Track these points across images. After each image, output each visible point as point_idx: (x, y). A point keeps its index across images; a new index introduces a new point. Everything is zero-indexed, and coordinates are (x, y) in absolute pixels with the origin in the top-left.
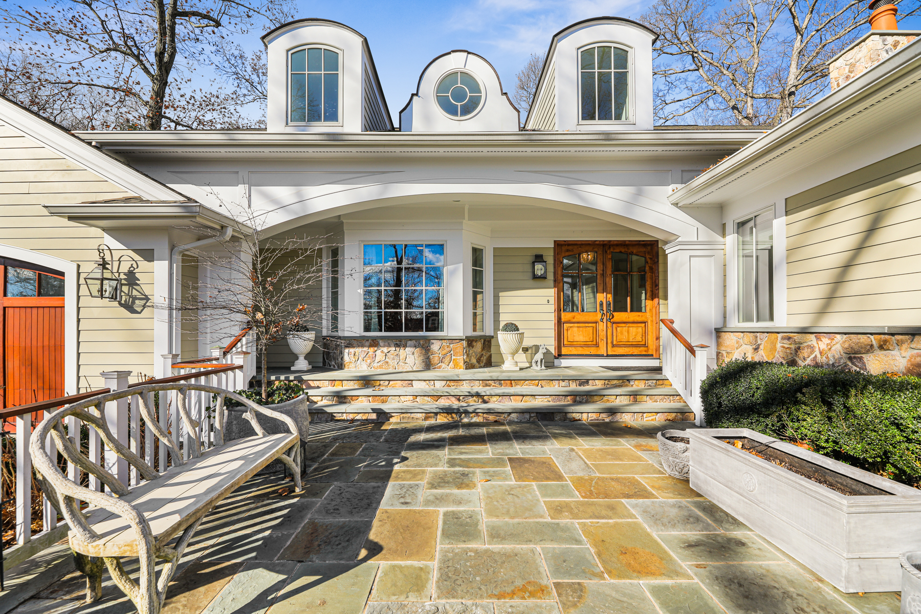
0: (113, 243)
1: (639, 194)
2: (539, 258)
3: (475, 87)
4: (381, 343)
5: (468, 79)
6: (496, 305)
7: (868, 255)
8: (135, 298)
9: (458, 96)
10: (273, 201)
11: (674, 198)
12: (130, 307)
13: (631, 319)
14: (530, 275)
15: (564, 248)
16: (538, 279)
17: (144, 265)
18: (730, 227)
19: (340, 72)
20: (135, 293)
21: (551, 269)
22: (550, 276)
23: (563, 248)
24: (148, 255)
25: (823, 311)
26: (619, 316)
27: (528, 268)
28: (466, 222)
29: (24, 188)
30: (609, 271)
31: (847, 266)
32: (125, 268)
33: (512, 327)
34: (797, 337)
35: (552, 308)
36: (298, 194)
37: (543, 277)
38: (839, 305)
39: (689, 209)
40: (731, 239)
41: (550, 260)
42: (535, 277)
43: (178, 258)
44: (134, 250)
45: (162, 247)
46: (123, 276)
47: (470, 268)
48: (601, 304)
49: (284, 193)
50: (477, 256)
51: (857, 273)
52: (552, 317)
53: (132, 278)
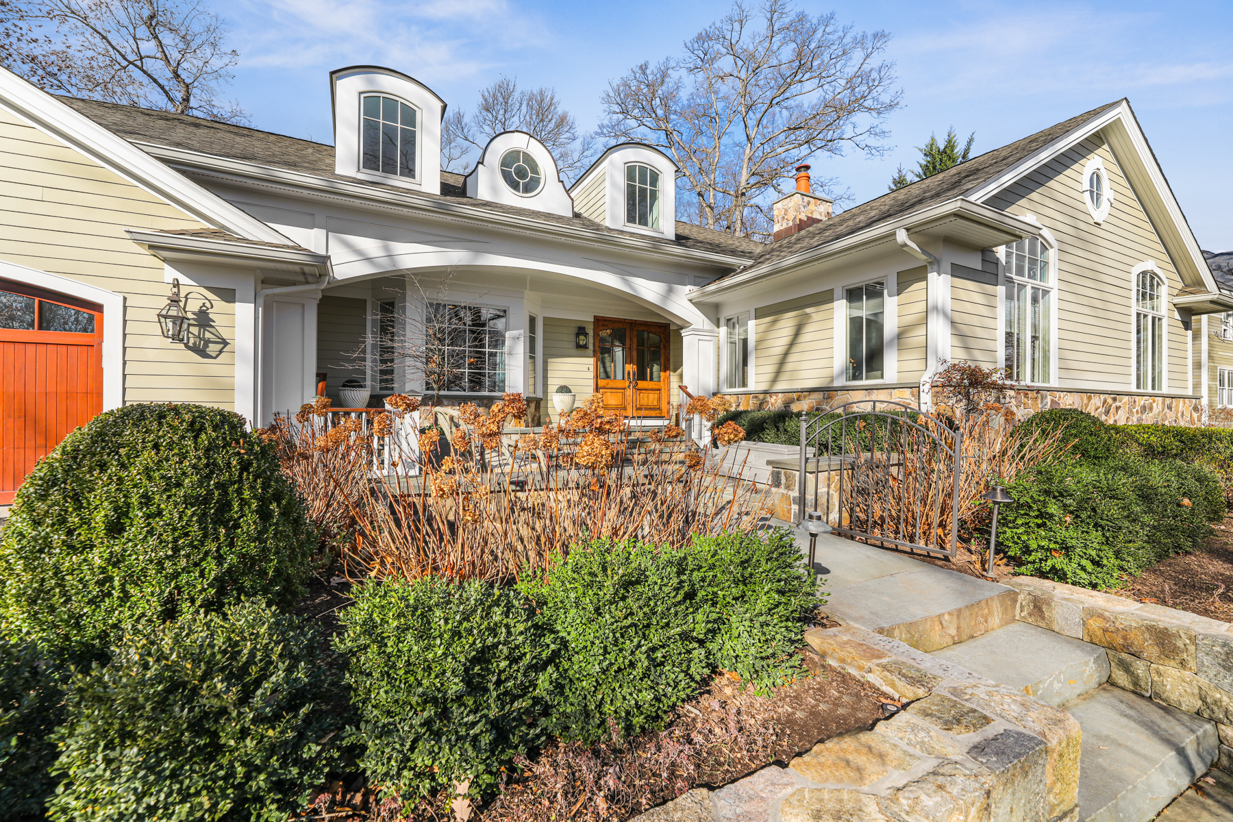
0: (183, 279)
1: (670, 291)
2: (581, 331)
3: (535, 168)
5: (528, 159)
6: (545, 370)
7: (796, 349)
8: (207, 342)
9: (521, 173)
10: (358, 252)
11: (690, 296)
12: (203, 353)
13: (650, 387)
14: (574, 344)
15: (601, 323)
16: (581, 347)
17: (219, 305)
18: (722, 321)
19: (418, 130)
20: (208, 335)
21: (591, 340)
22: (591, 347)
23: (600, 322)
24: (228, 296)
25: (774, 381)
26: (642, 384)
27: (573, 338)
28: (527, 293)
29: (36, 193)
30: (635, 346)
31: (786, 354)
32: (194, 306)
33: (564, 389)
34: (761, 396)
35: (591, 375)
36: (386, 248)
37: (585, 347)
38: (783, 376)
39: (698, 305)
40: (723, 330)
41: (591, 333)
42: (578, 346)
43: (261, 301)
44: (207, 288)
45: (246, 286)
46: (190, 315)
47: (528, 334)
48: (629, 374)
49: (370, 245)
50: (532, 320)
51: (791, 358)
52: (591, 383)
53: (203, 319)
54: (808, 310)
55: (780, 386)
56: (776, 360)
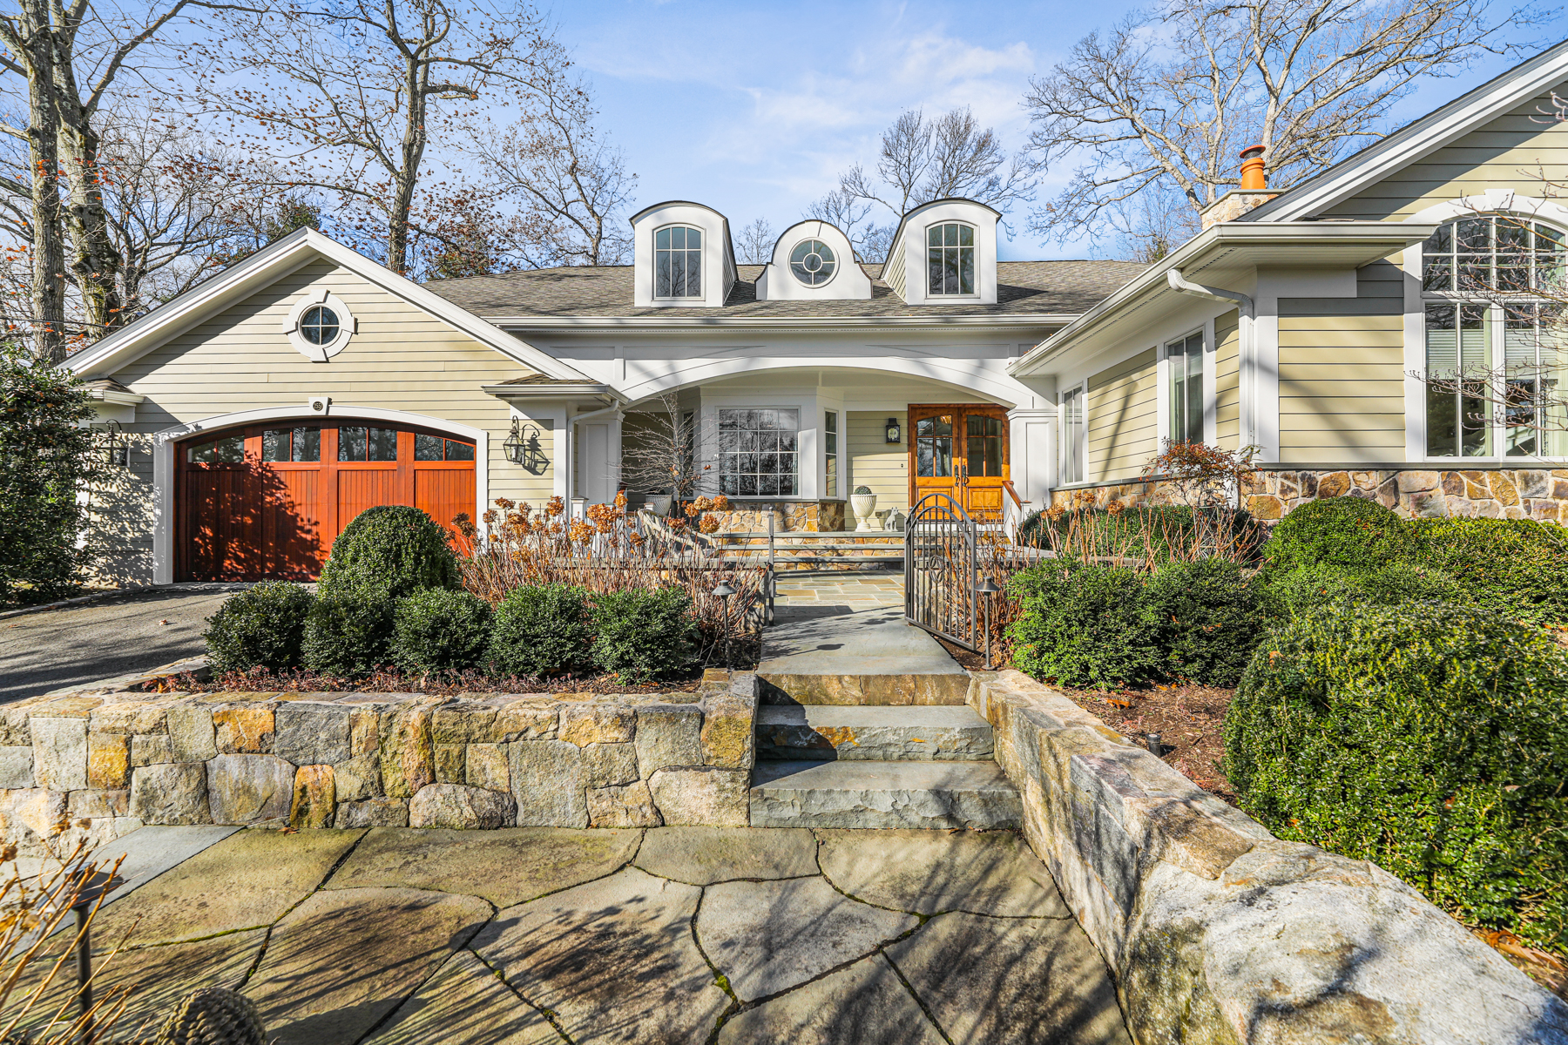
0: (521, 416)
1: (981, 366)
2: (892, 423)
3: (829, 256)
4: (737, 506)
5: (821, 247)
6: (850, 470)
7: (1125, 427)
8: (537, 462)
9: (813, 263)
10: (647, 373)
11: (1012, 370)
12: (532, 470)
13: (987, 484)
14: (884, 439)
15: (918, 411)
16: (892, 443)
17: (544, 433)
18: (1060, 397)
19: (702, 250)
20: (537, 457)
21: (904, 433)
22: (904, 440)
23: (916, 411)
24: (549, 424)
25: (1104, 471)
26: (974, 481)
27: (882, 432)
28: (820, 389)
29: (441, 366)
30: (964, 435)
31: (1115, 435)
32: (528, 435)
33: (864, 490)
34: (1090, 491)
35: (906, 472)
36: (671, 367)
37: (897, 441)
38: (1115, 464)
39: (1023, 380)
40: (1061, 406)
41: (904, 424)
42: (889, 441)
43: (571, 427)
44: (537, 421)
45: (559, 416)
46: (526, 443)
47: (823, 432)
48: (957, 468)
49: (657, 366)
50: (830, 419)
51: (1121, 440)
52: (906, 482)
53: (534, 445)
54: (1135, 376)
55: (1113, 477)
56: (1106, 443)
